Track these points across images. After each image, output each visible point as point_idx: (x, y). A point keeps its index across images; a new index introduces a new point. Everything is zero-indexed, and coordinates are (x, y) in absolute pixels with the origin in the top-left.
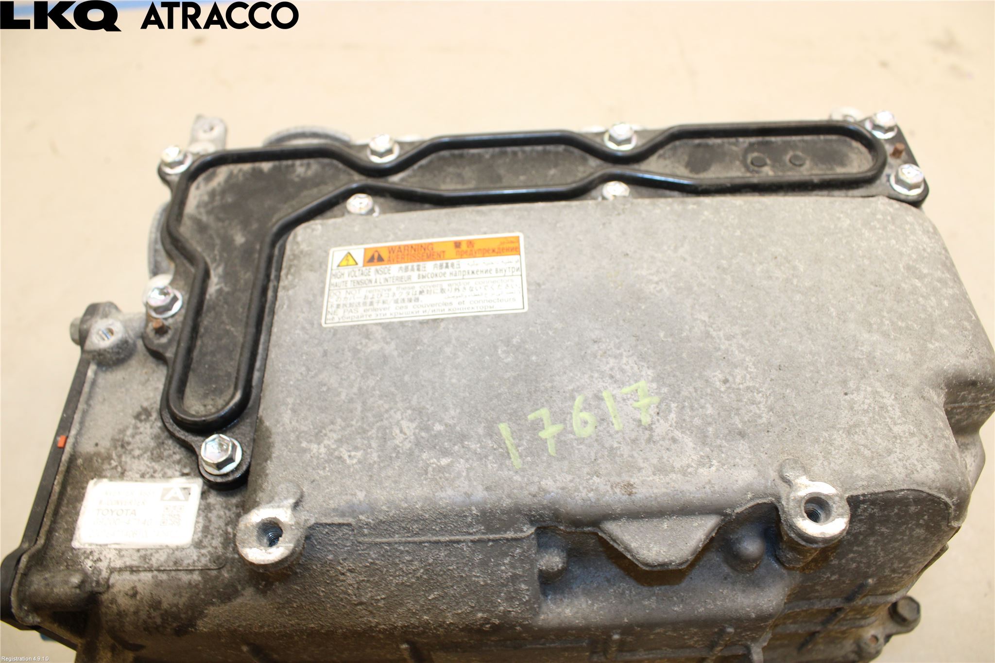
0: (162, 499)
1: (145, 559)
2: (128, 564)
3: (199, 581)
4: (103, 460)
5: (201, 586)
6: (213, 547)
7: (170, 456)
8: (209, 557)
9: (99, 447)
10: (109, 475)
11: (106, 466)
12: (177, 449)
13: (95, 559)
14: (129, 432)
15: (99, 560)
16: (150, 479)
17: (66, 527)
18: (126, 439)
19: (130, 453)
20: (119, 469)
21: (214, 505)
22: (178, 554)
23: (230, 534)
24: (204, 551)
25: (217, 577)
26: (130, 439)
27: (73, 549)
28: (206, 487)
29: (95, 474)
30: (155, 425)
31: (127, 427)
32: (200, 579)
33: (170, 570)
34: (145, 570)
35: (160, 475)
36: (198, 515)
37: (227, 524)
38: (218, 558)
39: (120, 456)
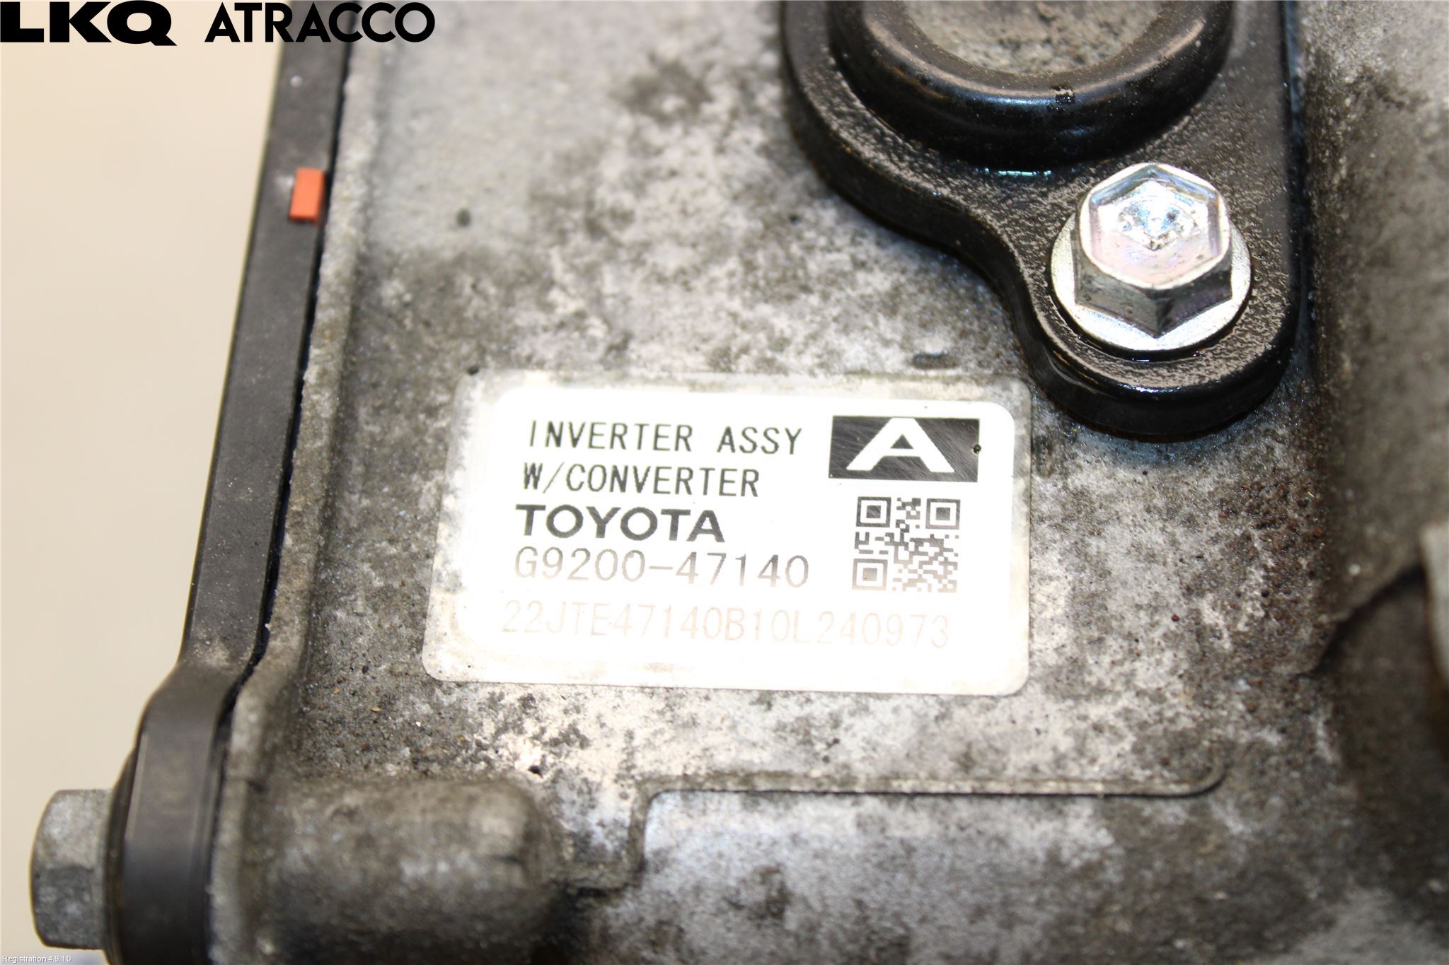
0: (839, 468)
1: (807, 742)
2: (723, 760)
3: (1103, 851)
4: (509, 287)
5: (1112, 874)
6: (1140, 693)
7: (835, 279)
8: (1130, 739)
9: (476, 229)
10: (550, 355)
11: (526, 316)
12: (868, 248)
13: (552, 733)
14: (614, 167)
15: (571, 738)
16: (762, 378)
17: (378, 583)
18: (605, 197)
19: (638, 262)
20: (597, 329)
21: (1111, 498)
22: (969, 722)
23: (1215, 632)
24: (1097, 711)
25: (1193, 835)
26: (627, 200)
27: (431, 684)
28: (1049, 419)
29: (482, 351)
30: (736, 136)
31: (601, 147)
32: (1104, 838)
33: (948, 796)
34: (820, 793)
35: (808, 360)
36: (1038, 547)
37: (1190, 591)
38: (1181, 744)
39: (589, 273)
